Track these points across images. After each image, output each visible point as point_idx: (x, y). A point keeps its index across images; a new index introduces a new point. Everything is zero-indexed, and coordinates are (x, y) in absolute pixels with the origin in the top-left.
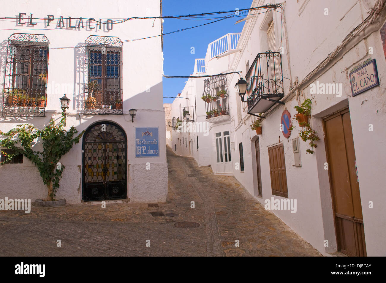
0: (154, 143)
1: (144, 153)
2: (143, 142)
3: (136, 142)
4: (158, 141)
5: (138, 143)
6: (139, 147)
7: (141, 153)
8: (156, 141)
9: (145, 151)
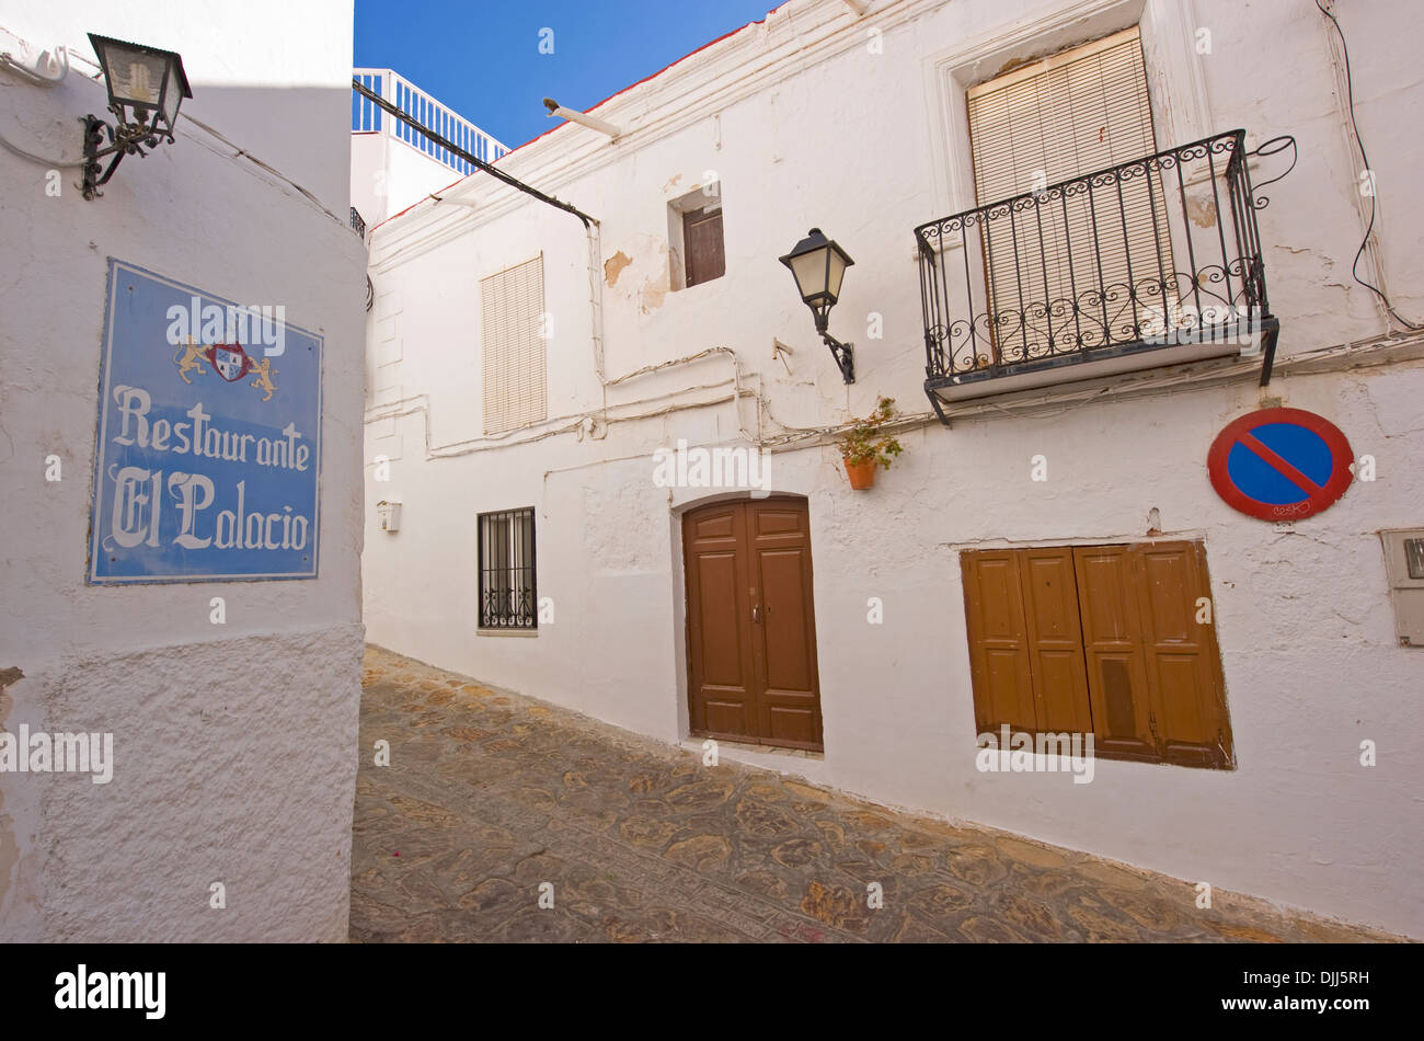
0: (283, 454)
1: (188, 541)
2: (189, 433)
3: (116, 417)
4: (310, 442)
5: (133, 433)
6: (141, 474)
7: (154, 542)
8: (298, 443)
9: (204, 525)
